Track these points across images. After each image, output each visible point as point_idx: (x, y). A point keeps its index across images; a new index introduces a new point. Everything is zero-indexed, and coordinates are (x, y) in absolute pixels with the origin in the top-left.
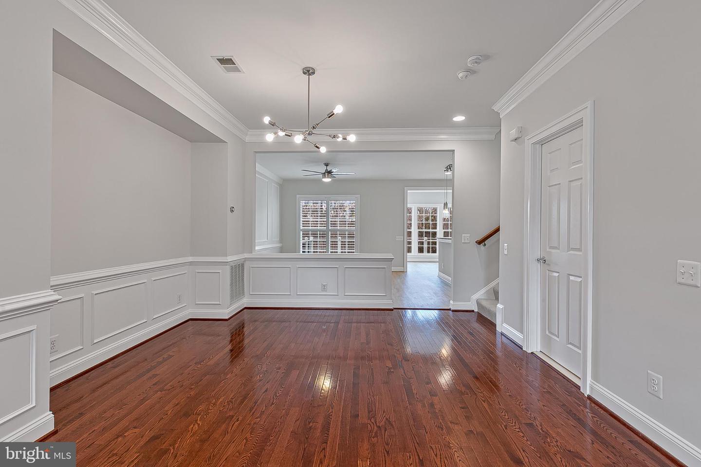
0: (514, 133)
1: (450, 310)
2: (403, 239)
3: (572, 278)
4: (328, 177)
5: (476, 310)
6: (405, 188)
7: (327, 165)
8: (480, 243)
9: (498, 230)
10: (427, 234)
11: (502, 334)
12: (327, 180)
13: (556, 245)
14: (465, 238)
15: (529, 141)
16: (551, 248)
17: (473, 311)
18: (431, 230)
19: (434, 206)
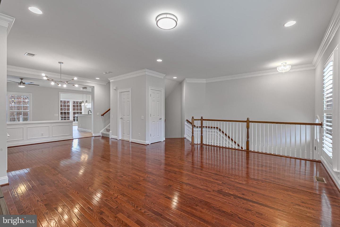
0: (115, 88)
1: (93, 137)
2: (58, 115)
3: (128, 121)
4: (23, 85)
5: (101, 136)
6: (59, 92)
7: (22, 79)
8: (103, 115)
9: (110, 110)
10: (65, 113)
11: (111, 138)
12: (22, 86)
13: (124, 115)
14: (98, 114)
15: (119, 91)
16: (123, 115)
17: (100, 136)
18: (66, 111)
19: (68, 100)
